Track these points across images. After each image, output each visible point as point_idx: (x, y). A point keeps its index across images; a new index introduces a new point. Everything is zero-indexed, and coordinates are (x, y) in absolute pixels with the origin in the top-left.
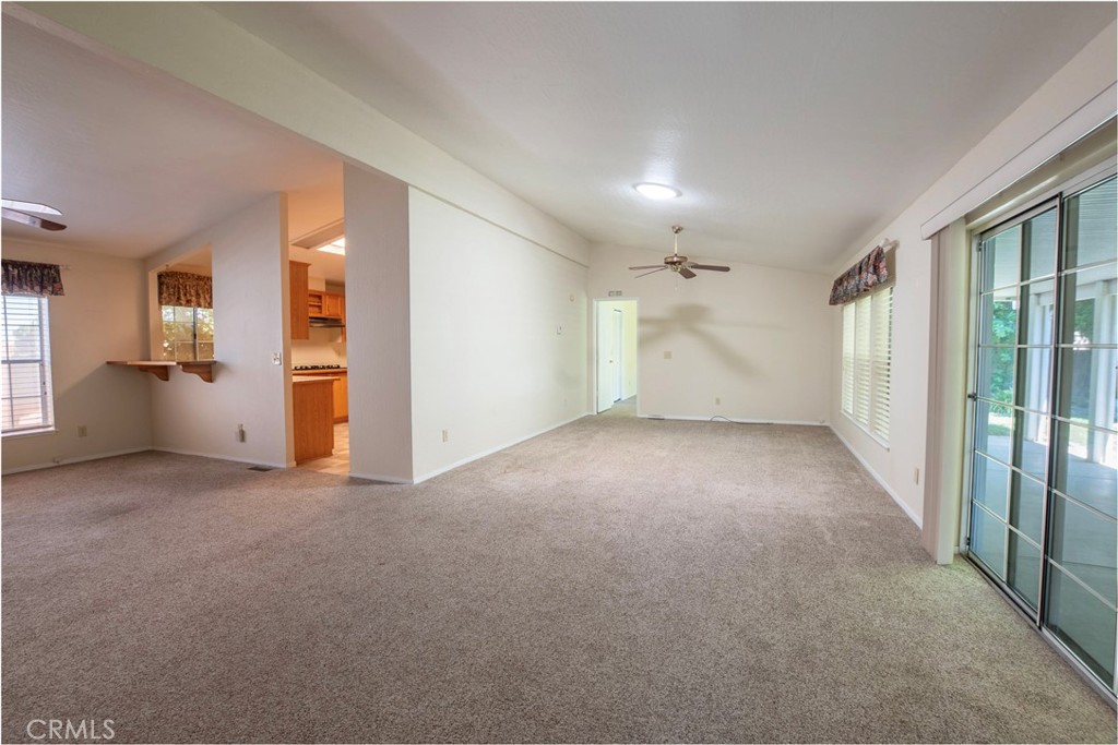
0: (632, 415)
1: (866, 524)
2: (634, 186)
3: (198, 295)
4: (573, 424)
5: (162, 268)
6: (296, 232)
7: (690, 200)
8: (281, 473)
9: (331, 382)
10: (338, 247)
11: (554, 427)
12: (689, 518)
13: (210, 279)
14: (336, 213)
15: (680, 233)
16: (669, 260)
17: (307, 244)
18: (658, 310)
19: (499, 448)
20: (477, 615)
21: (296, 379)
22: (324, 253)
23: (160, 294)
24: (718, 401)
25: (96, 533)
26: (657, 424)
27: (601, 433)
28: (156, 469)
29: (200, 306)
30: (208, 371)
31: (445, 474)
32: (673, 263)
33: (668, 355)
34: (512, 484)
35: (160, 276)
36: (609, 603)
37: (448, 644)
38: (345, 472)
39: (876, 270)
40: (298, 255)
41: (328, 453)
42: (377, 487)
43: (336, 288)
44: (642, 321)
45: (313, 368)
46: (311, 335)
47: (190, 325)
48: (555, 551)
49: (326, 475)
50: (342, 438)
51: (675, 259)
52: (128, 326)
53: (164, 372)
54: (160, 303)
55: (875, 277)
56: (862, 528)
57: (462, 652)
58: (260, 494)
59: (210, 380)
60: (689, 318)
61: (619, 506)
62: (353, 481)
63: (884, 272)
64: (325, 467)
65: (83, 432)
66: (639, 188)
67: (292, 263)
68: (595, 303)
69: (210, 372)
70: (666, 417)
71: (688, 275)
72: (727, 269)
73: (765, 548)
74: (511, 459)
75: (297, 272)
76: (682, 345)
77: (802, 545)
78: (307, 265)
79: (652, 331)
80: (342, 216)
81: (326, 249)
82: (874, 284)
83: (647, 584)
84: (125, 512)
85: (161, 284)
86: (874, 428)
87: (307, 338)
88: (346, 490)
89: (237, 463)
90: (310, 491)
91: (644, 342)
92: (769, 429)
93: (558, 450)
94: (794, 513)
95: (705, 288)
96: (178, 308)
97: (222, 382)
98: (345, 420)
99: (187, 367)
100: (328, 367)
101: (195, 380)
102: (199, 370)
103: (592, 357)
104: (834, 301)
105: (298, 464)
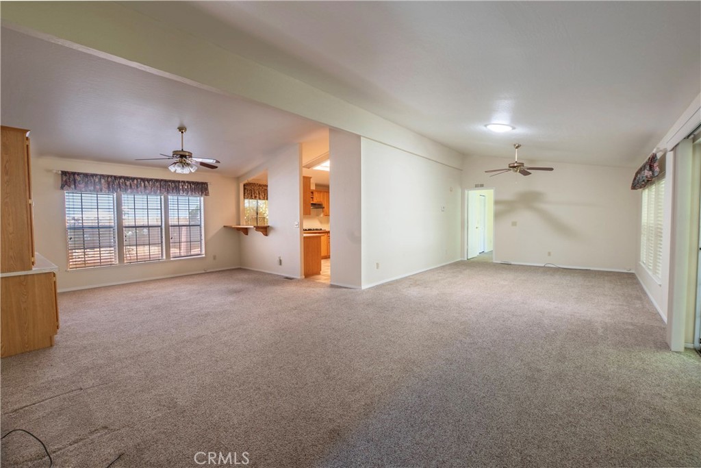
0: (491, 261)
1: (631, 327)
2: (486, 126)
3: (259, 193)
4: (450, 265)
5: (246, 182)
6: (305, 161)
7: (521, 131)
8: (299, 281)
9: (320, 237)
10: (325, 166)
11: (439, 266)
12: (513, 315)
13: (267, 186)
14: (325, 148)
15: (519, 148)
16: (512, 165)
17: (309, 167)
18: (508, 196)
19: (407, 275)
20: (394, 342)
21: (305, 235)
22: (317, 170)
23: (244, 194)
24: (549, 254)
25: (231, 299)
26: (506, 266)
27: (468, 270)
28: (245, 276)
29: (260, 199)
30: (265, 230)
31: (377, 286)
32: (515, 167)
33: (514, 224)
34: (414, 292)
35: (244, 185)
36: (459, 345)
37: (381, 350)
38: (328, 282)
39: (651, 168)
40: (306, 172)
41: (318, 273)
42: (344, 289)
43: (324, 189)
44: (497, 202)
45: (309, 230)
46: (312, 212)
47: (255, 208)
48: (433, 323)
49: (319, 283)
50: (326, 267)
51: (516, 165)
52: (232, 209)
53: (246, 231)
54: (244, 198)
55: (651, 173)
56: (628, 329)
57: (387, 354)
58: (290, 289)
59: (266, 235)
60: (529, 200)
61: (472, 307)
62: (332, 286)
63: (657, 169)
64: (318, 279)
65: (215, 258)
66: (489, 127)
67: (304, 177)
68: (466, 192)
69: (266, 231)
70: (512, 263)
71: (525, 173)
72: (551, 169)
73: (556, 332)
74: (413, 281)
75: (306, 181)
76: (525, 217)
77: (580, 334)
78: (310, 178)
79: (503, 209)
80: (328, 150)
81: (318, 168)
82: (652, 177)
83: (480, 341)
84: (239, 292)
85: (245, 189)
86: (655, 273)
87: (310, 214)
88: (329, 289)
89: (278, 275)
90: (313, 289)
91: (498, 215)
92: (586, 273)
93: (440, 278)
94: (583, 318)
95: (537, 181)
96: (250, 200)
97: (272, 235)
98: (327, 257)
99: (258, 228)
100: (316, 230)
101: (260, 234)
102: (262, 230)
103: (464, 225)
104: (634, 187)
105: (305, 277)
